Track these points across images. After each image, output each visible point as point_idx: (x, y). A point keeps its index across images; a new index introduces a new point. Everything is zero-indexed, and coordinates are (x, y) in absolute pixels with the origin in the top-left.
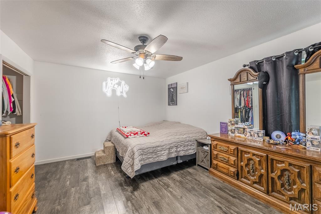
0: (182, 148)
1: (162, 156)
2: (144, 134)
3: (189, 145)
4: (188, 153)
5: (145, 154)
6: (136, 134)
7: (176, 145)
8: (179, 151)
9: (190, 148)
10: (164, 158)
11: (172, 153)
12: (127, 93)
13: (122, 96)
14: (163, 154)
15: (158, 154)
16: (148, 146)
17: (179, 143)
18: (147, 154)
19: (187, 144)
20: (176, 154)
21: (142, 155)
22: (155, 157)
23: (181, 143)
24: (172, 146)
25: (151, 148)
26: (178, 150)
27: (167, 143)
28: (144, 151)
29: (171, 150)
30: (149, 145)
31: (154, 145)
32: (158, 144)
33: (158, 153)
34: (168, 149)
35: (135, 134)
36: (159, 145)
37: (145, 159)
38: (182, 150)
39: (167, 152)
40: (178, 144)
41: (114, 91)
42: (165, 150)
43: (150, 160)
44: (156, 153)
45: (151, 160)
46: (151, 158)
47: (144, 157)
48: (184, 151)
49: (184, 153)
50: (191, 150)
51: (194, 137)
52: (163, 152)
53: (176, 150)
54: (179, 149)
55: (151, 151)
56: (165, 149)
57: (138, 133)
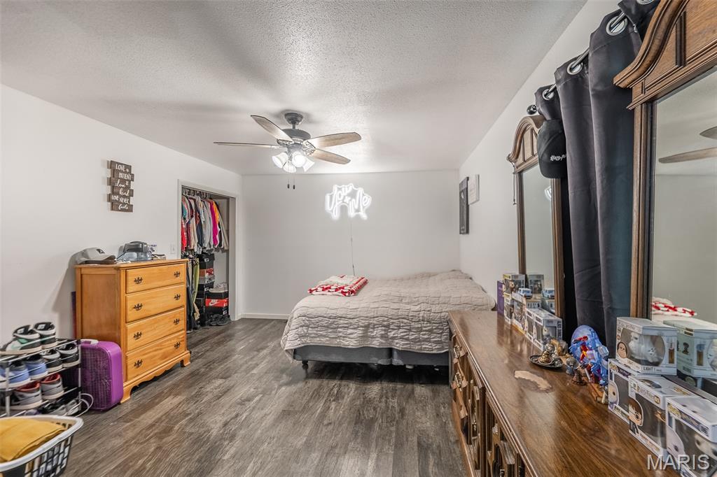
0: (400, 333)
1: (348, 339)
2: (340, 291)
3: (424, 329)
4: (421, 349)
5: (312, 326)
6: (327, 288)
7: (385, 323)
8: (393, 338)
9: (426, 337)
10: (351, 343)
11: (373, 337)
12: (367, 211)
13: (358, 217)
14: (349, 334)
15: (340, 332)
16: (319, 314)
17: (394, 321)
18: (315, 328)
19: (420, 326)
20: (382, 343)
21: (308, 326)
22: (333, 338)
23: (401, 320)
24: (375, 322)
25: (325, 317)
26: (391, 334)
27: (362, 314)
28: (310, 321)
29: (371, 330)
30: (322, 311)
31: (331, 313)
32: (340, 313)
33: (339, 330)
34: (362, 327)
35: (324, 289)
36: (344, 316)
37: (313, 335)
38: (402, 338)
39: (359, 332)
40: (392, 321)
41: (344, 209)
42: (354, 328)
43: (323, 339)
44: (335, 330)
45: (324, 341)
46: (325, 336)
47: (311, 331)
48: (407, 339)
49: (407, 344)
50: (430, 342)
51: (443, 314)
52: (350, 331)
53: (383, 332)
54: (393, 333)
55: (324, 323)
56: (356, 326)
57: (330, 288)
